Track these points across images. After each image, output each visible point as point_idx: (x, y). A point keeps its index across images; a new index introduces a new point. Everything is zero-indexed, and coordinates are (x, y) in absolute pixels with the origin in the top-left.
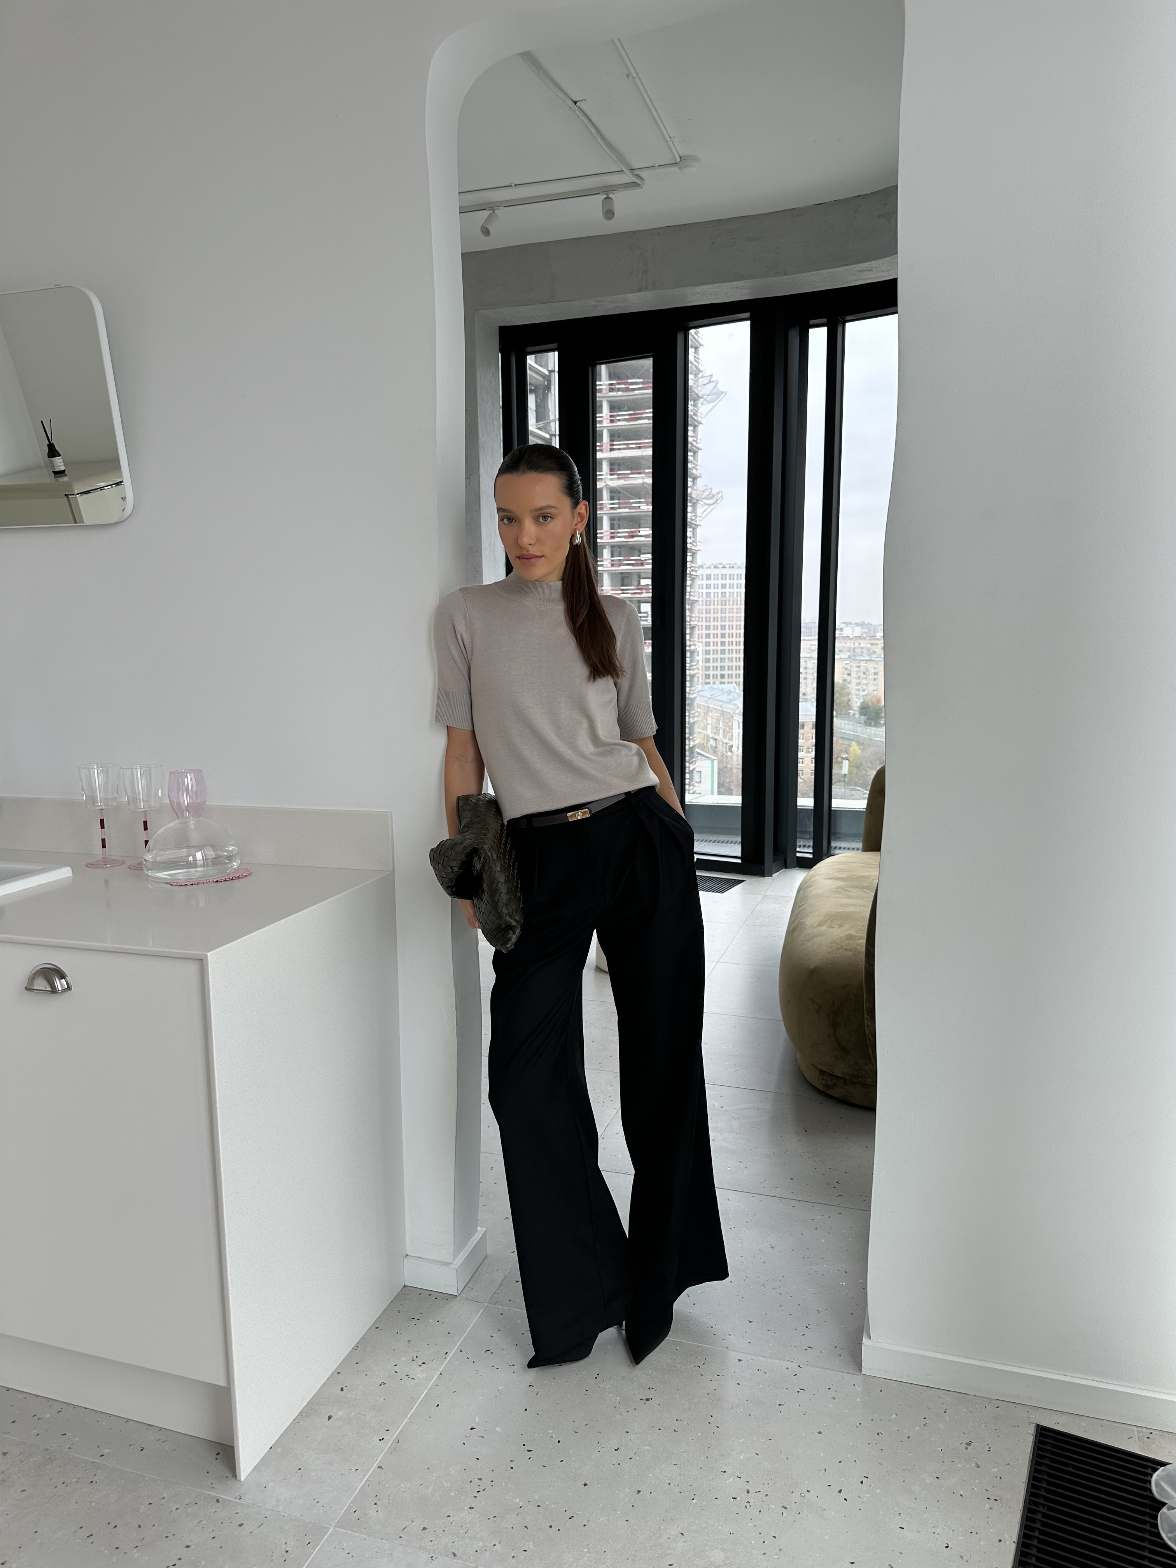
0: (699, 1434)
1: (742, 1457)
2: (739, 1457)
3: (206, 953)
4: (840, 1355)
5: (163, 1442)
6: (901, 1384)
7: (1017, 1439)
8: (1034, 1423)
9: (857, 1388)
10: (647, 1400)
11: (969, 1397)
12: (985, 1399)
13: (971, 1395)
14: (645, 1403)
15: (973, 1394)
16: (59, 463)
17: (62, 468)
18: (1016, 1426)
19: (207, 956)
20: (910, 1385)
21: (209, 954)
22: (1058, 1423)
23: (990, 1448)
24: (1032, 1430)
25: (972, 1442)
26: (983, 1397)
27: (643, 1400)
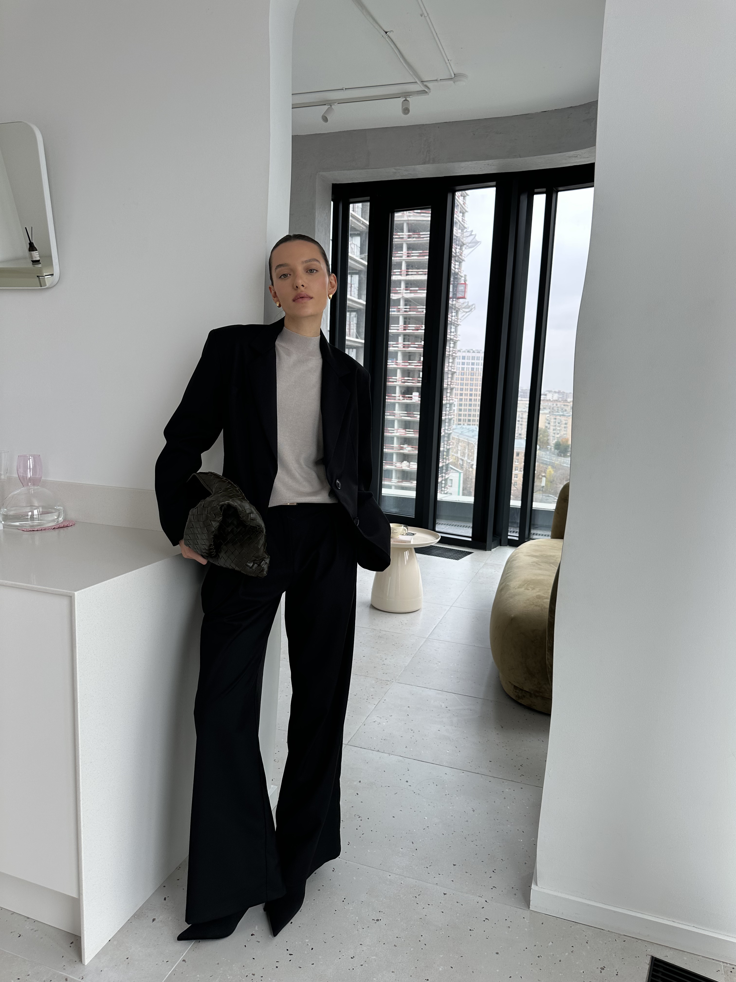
0: (412, 949)
1: (440, 969)
2: (439, 968)
3: (74, 592)
4: (515, 894)
5: (35, 931)
6: (557, 919)
7: (638, 967)
8: (650, 955)
9: (526, 920)
10: (378, 920)
11: (606, 932)
12: (615, 934)
13: (606, 931)
14: (376, 923)
15: (608, 930)
16: (36, 255)
17: (38, 259)
18: (637, 957)
19: (74, 594)
20: (563, 920)
21: (76, 593)
22: (667, 956)
23: (617, 973)
24: (648, 961)
25: (605, 967)
26: (615, 933)
27: (374, 920)
